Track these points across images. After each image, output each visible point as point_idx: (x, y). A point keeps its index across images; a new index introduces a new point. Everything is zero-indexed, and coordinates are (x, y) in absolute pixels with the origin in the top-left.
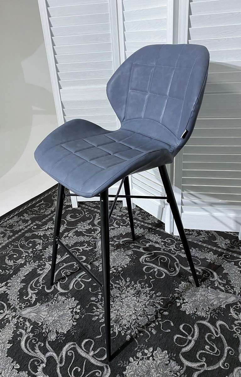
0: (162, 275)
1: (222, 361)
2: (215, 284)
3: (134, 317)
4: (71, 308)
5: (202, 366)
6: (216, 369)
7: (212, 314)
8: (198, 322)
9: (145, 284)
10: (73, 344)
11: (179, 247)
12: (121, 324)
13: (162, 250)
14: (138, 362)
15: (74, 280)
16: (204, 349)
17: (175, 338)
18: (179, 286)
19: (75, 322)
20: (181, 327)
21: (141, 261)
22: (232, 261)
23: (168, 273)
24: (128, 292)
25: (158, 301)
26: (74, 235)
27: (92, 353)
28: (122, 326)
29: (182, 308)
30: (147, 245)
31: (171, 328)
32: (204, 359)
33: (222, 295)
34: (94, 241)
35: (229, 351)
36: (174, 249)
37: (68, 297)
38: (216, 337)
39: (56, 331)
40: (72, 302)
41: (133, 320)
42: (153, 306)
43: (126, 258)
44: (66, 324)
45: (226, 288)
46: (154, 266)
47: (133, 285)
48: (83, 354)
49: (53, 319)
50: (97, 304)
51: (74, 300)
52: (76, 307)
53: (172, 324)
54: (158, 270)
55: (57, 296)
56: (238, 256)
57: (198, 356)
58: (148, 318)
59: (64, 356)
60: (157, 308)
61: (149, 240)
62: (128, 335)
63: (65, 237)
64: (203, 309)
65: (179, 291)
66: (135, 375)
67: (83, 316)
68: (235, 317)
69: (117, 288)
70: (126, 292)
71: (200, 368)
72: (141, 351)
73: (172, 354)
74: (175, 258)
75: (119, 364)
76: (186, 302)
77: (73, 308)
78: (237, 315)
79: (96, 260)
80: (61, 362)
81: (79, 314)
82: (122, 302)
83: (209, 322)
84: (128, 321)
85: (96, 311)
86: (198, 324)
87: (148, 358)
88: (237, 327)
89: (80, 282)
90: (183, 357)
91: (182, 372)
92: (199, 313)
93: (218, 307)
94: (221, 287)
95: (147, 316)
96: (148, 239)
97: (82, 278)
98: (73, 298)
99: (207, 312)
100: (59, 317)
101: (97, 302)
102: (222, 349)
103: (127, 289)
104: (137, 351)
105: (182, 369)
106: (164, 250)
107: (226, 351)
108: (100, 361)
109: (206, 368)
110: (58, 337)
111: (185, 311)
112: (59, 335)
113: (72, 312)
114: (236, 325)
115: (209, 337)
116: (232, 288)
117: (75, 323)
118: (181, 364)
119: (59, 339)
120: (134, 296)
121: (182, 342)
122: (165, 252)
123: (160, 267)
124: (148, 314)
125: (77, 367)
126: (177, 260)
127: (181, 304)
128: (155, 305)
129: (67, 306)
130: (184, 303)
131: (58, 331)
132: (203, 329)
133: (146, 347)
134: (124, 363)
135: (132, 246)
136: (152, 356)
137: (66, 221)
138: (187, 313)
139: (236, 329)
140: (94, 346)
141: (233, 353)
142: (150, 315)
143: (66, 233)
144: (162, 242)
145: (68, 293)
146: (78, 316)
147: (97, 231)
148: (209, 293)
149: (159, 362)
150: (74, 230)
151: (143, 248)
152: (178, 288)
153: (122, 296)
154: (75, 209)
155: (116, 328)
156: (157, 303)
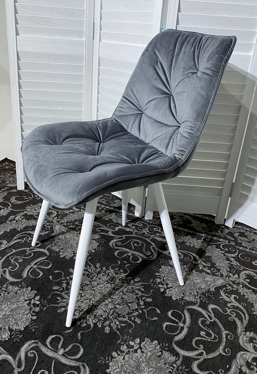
0: (138, 259)
1: (221, 348)
2: (199, 268)
3: (111, 305)
4: (28, 300)
5: (201, 354)
6: (217, 356)
7: (201, 299)
8: (188, 307)
9: (119, 270)
10: (34, 343)
11: (153, 230)
12: (96, 315)
13: (134, 233)
14: (124, 357)
15: (29, 267)
16: (199, 336)
17: (164, 327)
18: (159, 270)
19: (35, 315)
20: (169, 314)
21: (111, 246)
22: (213, 244)
23: (144, 257)
24: (99, 279)
25: (138, 288)
26: (23, 219)
27: (61, 351)
28: (97, 318)
29: (166, 293)
30: (117, 229)
31: (157, 315)
32: (202, 347)
33: (209, 278)
34: (50, 225)
35: (227, 335)
36: (147, 233)
37: (22, 287)
38: (210, 322)
39: (9, 328)
40: (28, 293)
41: (111, 309)
42: (132, 293)
43: (93, 243)
44: (22, 319)
45: (212, 271)
46: (127, 250)
47: (105, 272)
48: (50, 354)
49: (4, 313)
50: (61, 293)
51: (31, 290)
52: (34, 298)
53: (158, 311)
54: (133, 255)
55: (7, 286)
56: (218, 239)
57: (194, 344)
58: (129, 306)
59: (23, 358)
60: (138, 294)
61: (118, 223)
62: (106, 326)
63: (11, 221)
64: (191, 294)
65: (160, 276)
66: (122, 372)
67: (45, 308)
68: (227, 299)
69: (86, 275)
70: (98, 279)
71: (199, 357)
72: (126, 344)
73: (164, 344)
74: (150, 241)
75: (99, 362)
76: (170, 287)
77: (30, 300)
78: (229, 297)
79: (55, 245)
80: (19, 366)
81: (38, 307)
82: (93, 290)
83: (200, 306)
84: (104, 311)
85: (62, 302)
86: (188, 310)
87: (136, 351)
88: (231, 310)
89: (37, 270)
90: (178, 346)
91: (179, 363)
92: (187, 298)
93: (207, 291)
94: (206, 270)
95: (127, 304)
96: (116, 223)
97: (38, 265)
98: (30, 288)
99: (195, 296)
100: (12, 311)
101: (61, 292)
102: (219, 334)
103: (98, 275)
104: (120, 345)
105: (178, 360)
106: (136, 233)
107: (224, 336)
108: (74, 360)
109: (205, 356)
110: (12, 335)
111: (171, 297)
112: (13, 332)
113: (29, 304)
114: (229, 308)
115: (203, 322)
116: (219, 270)
117: (35, 318)
118: (177, 355)
119: (13, 338)
120: (108, 284)
121: (173, 329)
122: (138, 236)
123: (134, 250)
124: (128, 302)
125: (43, 370)
126: (153, 244)
127: (165, 290)
128: (135, 292)
129: (22, 298)
130: (169, 288)
131: (11, 328)
132: (195, 315)
133: (131, 338)
134: (105, 359)
135: (98, 230)
136: (140, 348)
137: (10, 204)
138: (174, 299)
139: (230, 312)
140: (63, 342)
141: (232, 338)
142: (130, 303)
143: (11, 217)
144: (133, 225)
145: (21, 282)
146: (37, 309)
147: (52, 214)
148: (194, 276)
149: (149, 354)
150: (22, 214)
151: (112, 232)
152: (158, 272)
153: (93, 283)
154: (21, 191)
155: (90, 320)
156: (137, 289)
